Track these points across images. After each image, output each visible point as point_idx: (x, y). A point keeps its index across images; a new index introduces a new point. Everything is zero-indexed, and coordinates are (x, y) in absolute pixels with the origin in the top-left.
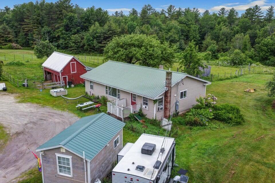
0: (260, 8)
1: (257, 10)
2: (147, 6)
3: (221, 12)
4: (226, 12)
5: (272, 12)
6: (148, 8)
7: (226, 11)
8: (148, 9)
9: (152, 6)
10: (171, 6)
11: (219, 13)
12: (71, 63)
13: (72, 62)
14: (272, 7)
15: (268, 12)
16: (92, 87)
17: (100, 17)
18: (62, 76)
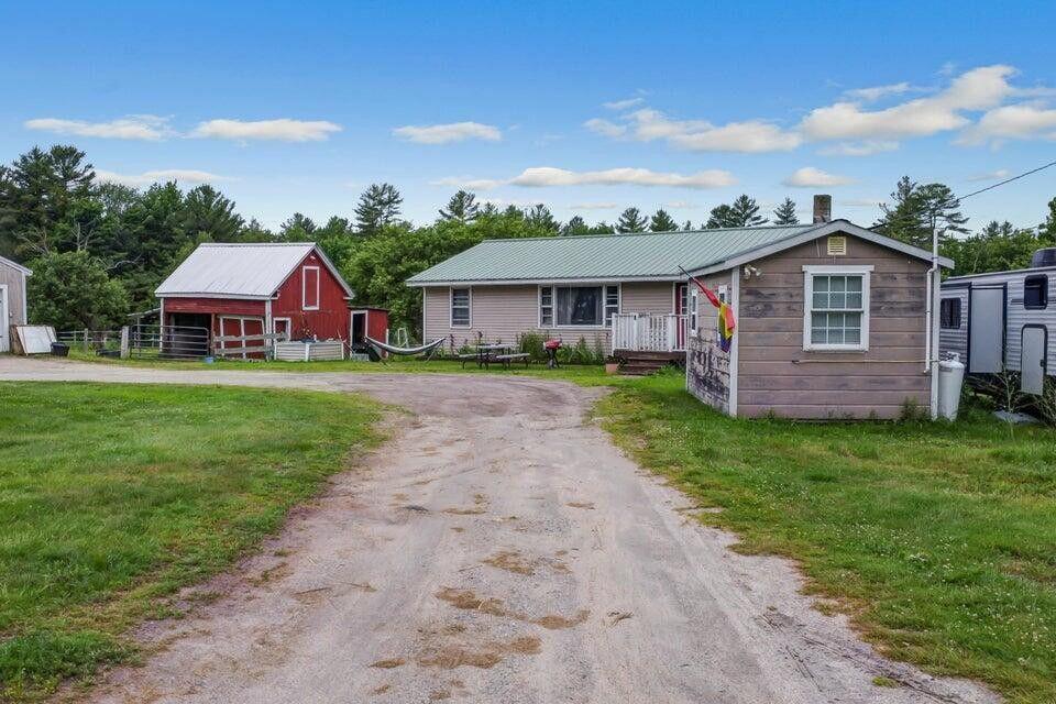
0: (756, 204)
1: (748, 211)
2: (380, 187)
3: (626, 220)
4: (644, 222)
5: (790, 219)
6: (386, 196)
7: (643, 219)
8: (381, 203)
9: (397, 188)
10: (461, 195)
11: (620, 224)
12: (305, 268)
13: (308, 267)
14: (789, 203)
15: (779, 219)
16: (460, 316)
17: (209, 218)
18: (273, 316)
